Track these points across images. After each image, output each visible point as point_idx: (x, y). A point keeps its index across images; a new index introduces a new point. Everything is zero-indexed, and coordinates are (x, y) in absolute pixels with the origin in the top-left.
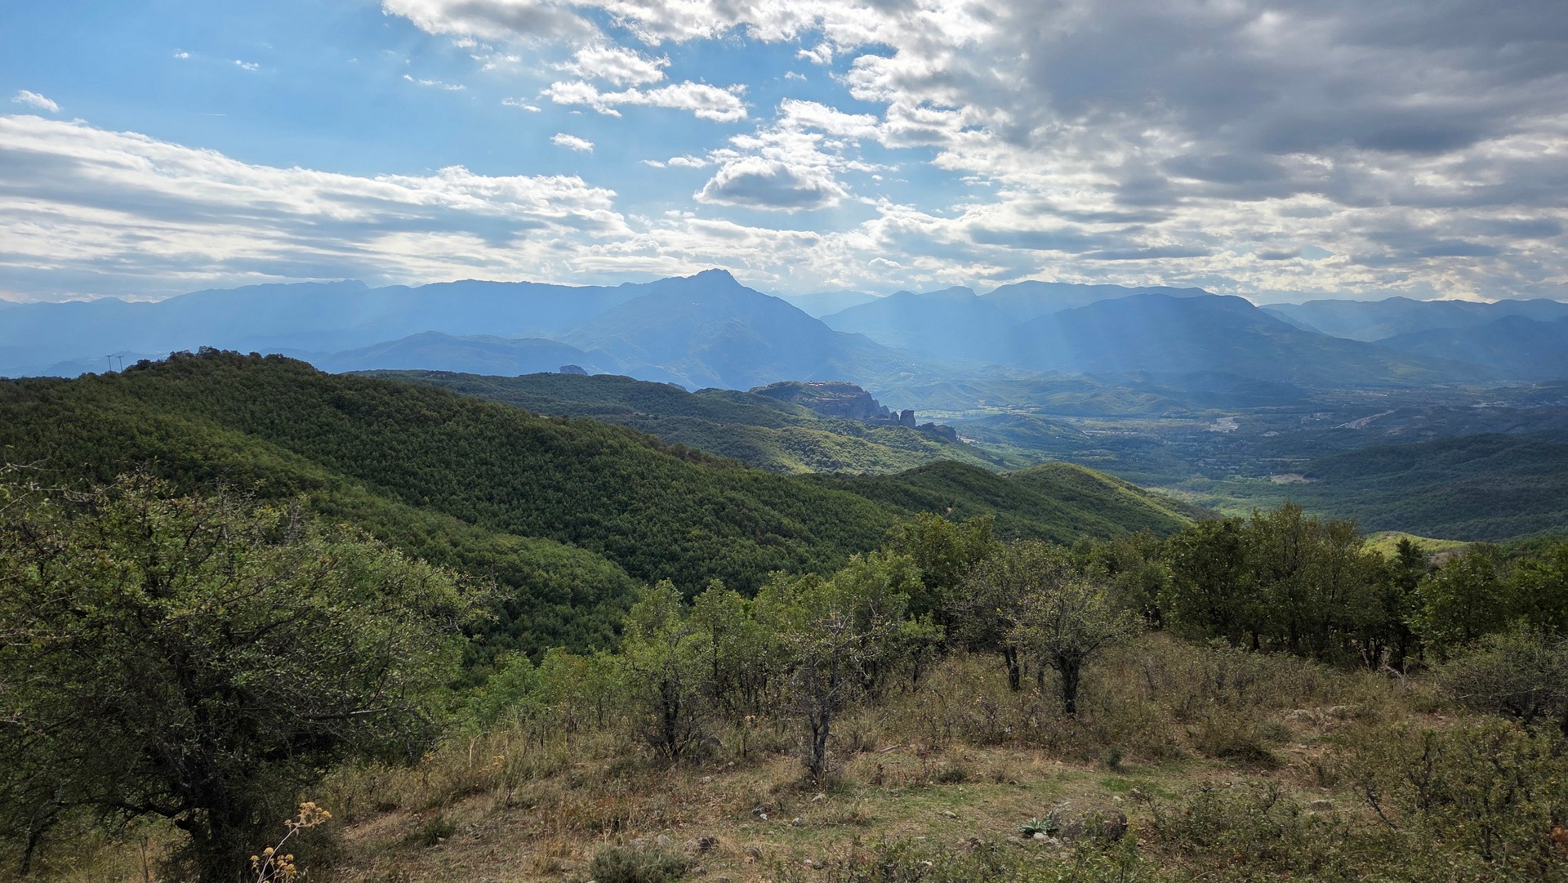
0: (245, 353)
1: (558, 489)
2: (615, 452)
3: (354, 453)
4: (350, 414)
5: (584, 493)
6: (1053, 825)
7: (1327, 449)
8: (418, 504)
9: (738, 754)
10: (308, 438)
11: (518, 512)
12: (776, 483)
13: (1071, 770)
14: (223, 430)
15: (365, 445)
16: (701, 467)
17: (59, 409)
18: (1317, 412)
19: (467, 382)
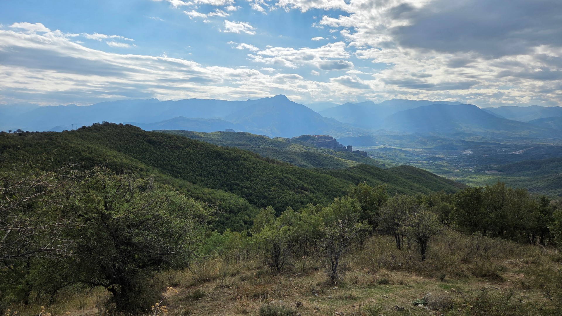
0: (118, 123)
1: (225, 173)
2: (245, 160)
3: (155, 159)
4: (153, 145)
5: (234, 174)
6: (425, 302)
7: (507, 161)
8: (176, 177)
9: (301, 270)
10: (139, 153)
11: (211, 180)
12: (302, 171)
13: (427, 280)
14: (110, 150)
15: (158, 156)
16: (275, 165)
17: (56, 142)
18: (503, 147)
19: (193, 135)
